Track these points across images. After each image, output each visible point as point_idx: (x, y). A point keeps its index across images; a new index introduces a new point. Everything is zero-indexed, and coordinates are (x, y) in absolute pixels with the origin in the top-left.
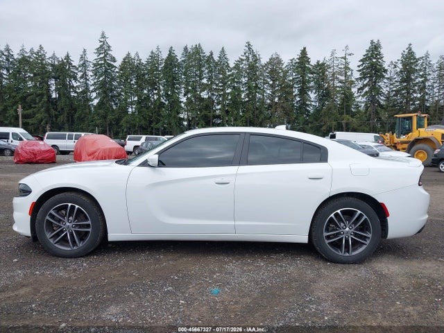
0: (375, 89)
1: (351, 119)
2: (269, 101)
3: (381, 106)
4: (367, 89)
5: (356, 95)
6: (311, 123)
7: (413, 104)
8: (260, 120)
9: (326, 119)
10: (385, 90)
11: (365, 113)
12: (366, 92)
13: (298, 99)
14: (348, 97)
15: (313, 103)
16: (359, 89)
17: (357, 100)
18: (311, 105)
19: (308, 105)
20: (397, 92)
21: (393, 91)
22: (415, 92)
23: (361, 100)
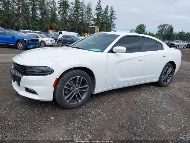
0: (65, 13)
1: (56, 25)
2: (16, 12)
3: (67, 21)
4: (62, 12)
5: (57, 14)
6: (38, 25)
7: (79, 21)
8: (13, 21)
9: (45, 24)
10: (69, 14)
11: (61, 23)
12: (61, 14)
13: (31, 13)
14: (54, 15)
15: (39, 16)
16: (59, 12)
17: (58, 17)
18: (38, 16)
19: (36, 16)
20: (73, 15)
21: (72, 15)
22: (79, 16)
23: (59, 17)
